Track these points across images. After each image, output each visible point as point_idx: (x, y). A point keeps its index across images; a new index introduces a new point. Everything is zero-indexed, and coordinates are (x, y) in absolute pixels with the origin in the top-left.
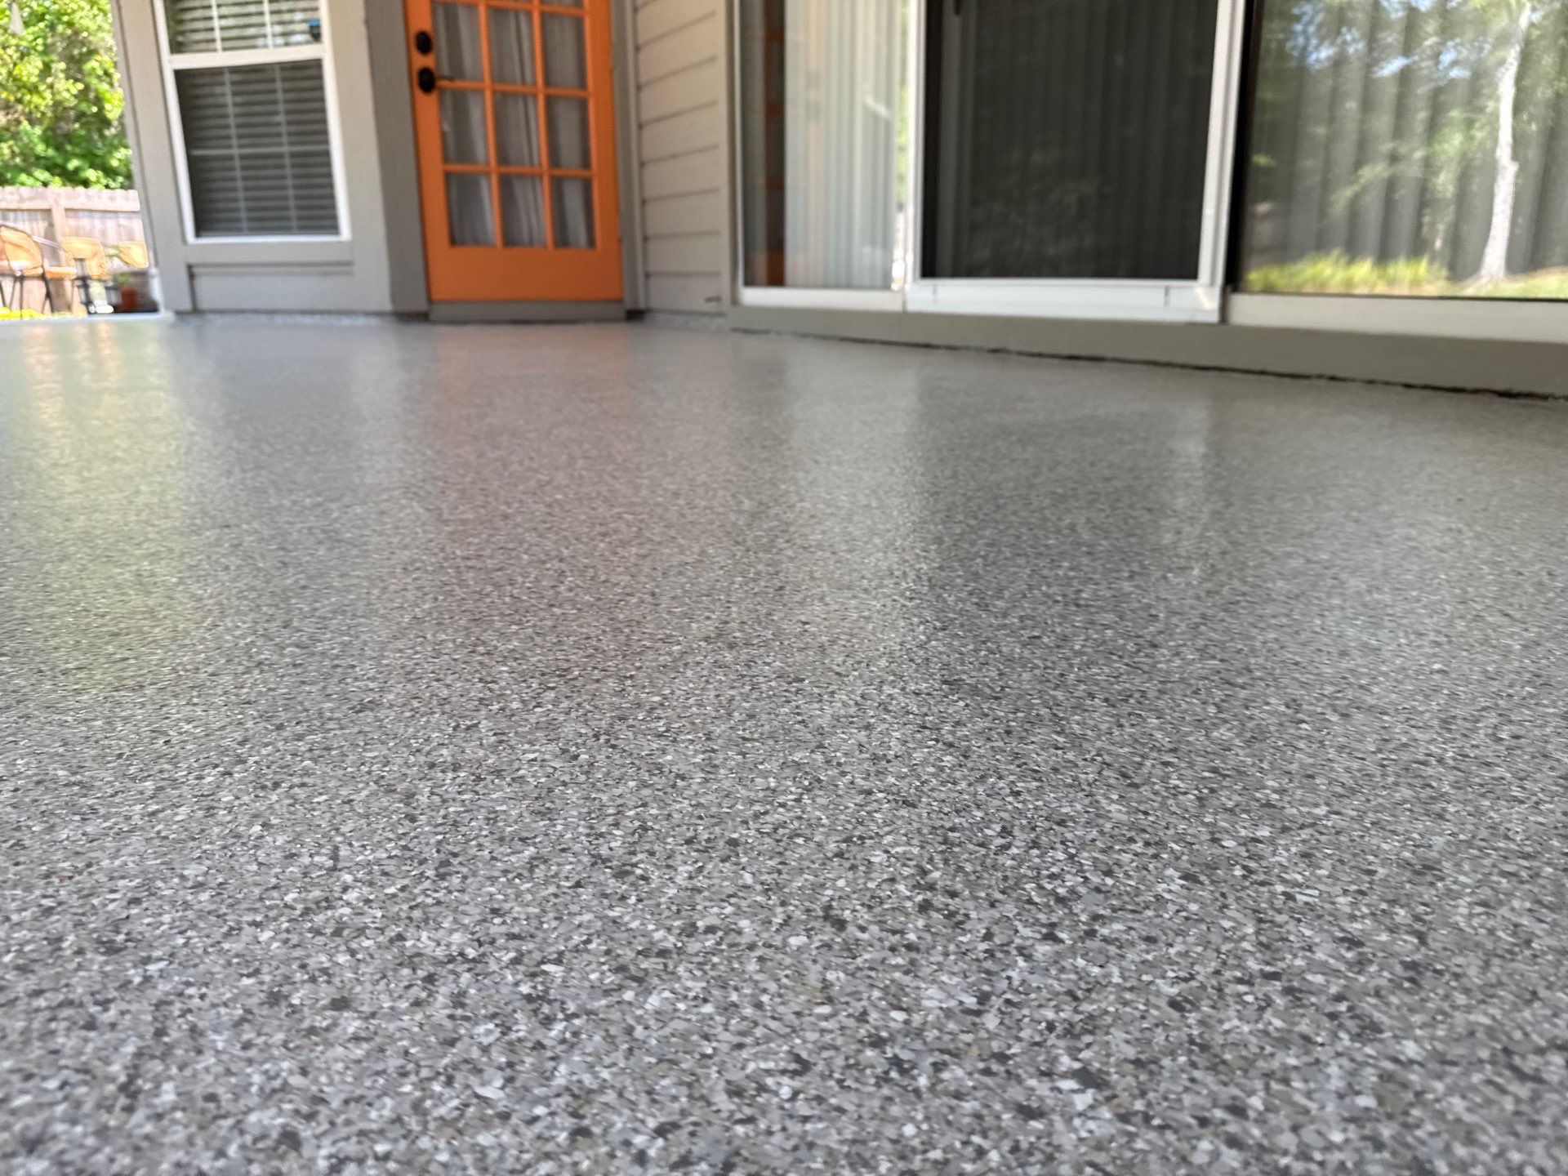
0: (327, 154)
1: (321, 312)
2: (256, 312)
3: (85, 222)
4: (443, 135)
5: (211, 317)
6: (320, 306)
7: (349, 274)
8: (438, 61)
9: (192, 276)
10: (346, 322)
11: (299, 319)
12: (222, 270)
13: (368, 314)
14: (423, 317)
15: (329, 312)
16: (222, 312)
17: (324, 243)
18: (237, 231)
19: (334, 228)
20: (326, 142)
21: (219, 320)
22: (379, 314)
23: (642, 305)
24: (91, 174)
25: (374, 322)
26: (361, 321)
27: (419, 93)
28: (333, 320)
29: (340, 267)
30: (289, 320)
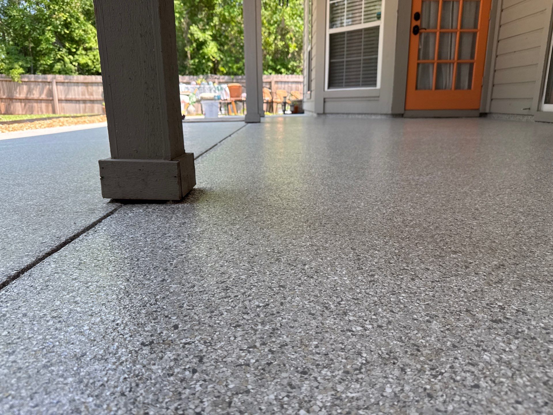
0: (376, 59)
1: (365, 114)
2: (343, 114)
3: (280, 85)
4: (419, 50)
5: (328, 115)
6: (365, 112)
7: (378, 100)
8: (421, 23)
9: (324, 102)
10: (373, 117)
11: (357, 116)
12: (335, 100)
13: (381, 114)
14: (402, 116)
15: (368, 114)
16: (332, 114)
17: (370, 90)
18: (341, 86)
19: (375, 84)
20: (377, 54)
21: (331, 117)
22: (386, 114)
23: (487, 111)
24: (283, 70)
25: (384, 117)
26: (379, 117)
27: (412, 34)
28: (369, 117)
29: (375, 98)
30: (353, 116)
